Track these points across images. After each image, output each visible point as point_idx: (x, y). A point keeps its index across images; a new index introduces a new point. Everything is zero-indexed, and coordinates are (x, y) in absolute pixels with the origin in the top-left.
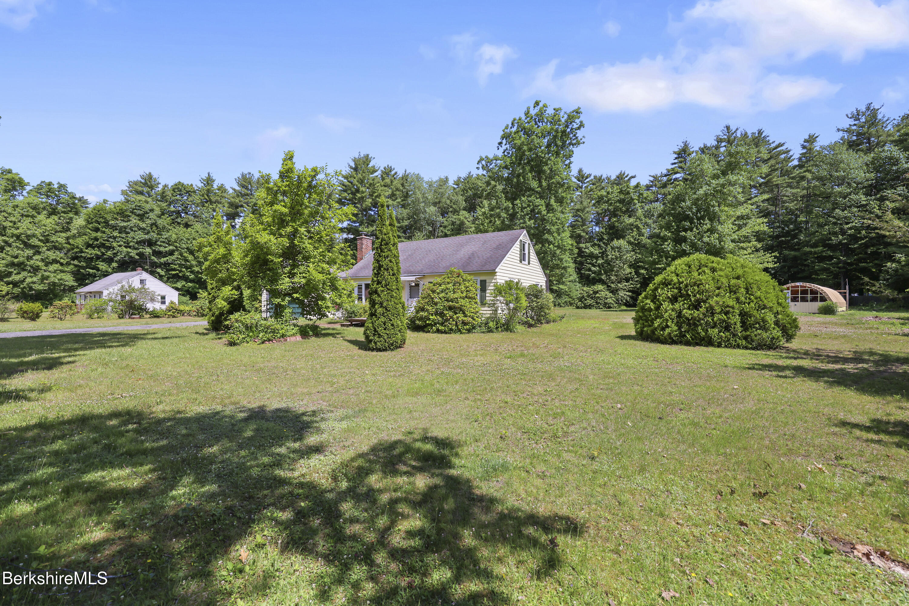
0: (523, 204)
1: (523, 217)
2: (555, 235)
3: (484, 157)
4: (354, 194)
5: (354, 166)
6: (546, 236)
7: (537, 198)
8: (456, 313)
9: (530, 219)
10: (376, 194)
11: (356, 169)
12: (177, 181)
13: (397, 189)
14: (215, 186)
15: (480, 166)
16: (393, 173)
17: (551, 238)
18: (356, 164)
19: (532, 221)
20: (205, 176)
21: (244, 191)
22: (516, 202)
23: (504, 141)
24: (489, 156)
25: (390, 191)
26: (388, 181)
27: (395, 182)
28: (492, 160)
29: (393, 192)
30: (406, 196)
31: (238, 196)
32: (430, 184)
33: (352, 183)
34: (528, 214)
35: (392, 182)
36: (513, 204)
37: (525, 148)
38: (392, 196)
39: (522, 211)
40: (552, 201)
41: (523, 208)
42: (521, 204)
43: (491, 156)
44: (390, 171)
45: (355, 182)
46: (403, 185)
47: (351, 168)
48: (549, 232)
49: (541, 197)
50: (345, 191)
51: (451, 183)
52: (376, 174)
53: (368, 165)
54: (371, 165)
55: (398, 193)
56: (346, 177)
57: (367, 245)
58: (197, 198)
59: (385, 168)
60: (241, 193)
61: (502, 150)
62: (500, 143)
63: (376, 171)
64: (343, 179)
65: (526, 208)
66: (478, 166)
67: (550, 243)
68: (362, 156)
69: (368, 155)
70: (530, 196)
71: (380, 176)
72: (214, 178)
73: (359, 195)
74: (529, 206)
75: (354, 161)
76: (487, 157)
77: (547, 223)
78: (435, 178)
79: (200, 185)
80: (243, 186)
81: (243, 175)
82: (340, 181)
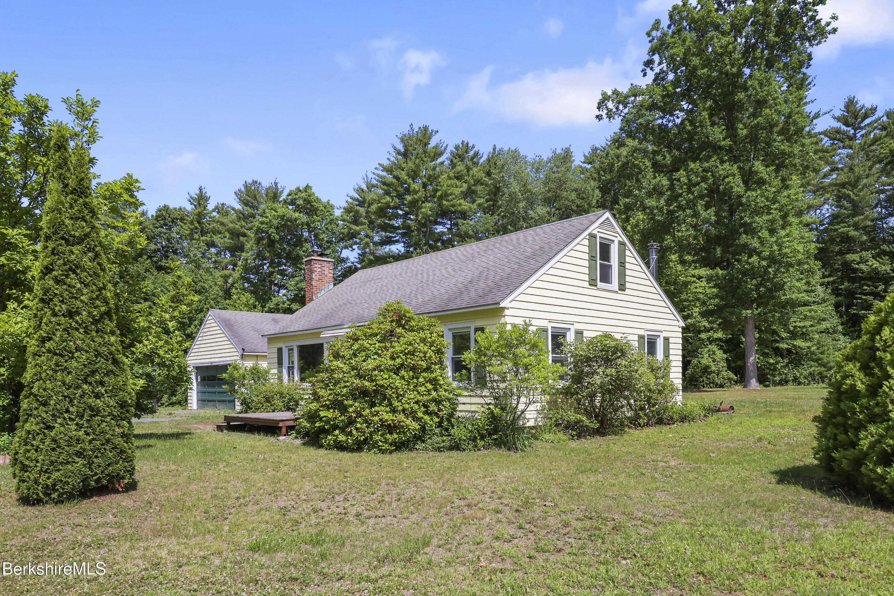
0: (693, 177)
1: (691, 204)
2: (765, 234)
3: (610, 93)
4: (400, 196)
5: (402, 150)
6: (744, 238)
7: (722, 162)
8: (373, 405)
9: (707, 207)
10: (439, 193)
11: (405, 155)
12: (162, 205)
13: (478, 182)
14: (210, 207)
15: (604, 113)
16: (472, 153)
17: (755, 243)
18: (405, 146)
19: (712, 211)
20: (195, 192)
21: (248, 210)
22: (676, 175)
23: (656, 58)
24: (620, 90)
25: (465, 186)
26: (460, 167)
27: (475, 170)
28: (627, 97)
29: (469, 188)
30: (496, 192)
31: (239, 219)
32: (538, 167)
33: (397, 178)
34: (701, 197)
35: (468, 169)
36: (670, 179)
37: (696, 61)
38: (469, 194)
39: (689, 191)
40: (758, 166)
41: (691, 185)
42: (688, 176)
43: (624, 89)
44: (467, 152)
45: (403, 175)
46: (488, 174)
47: (399, 153)
48: (750, 230)
49: (735, 159)
50: (387, 193)
51: (578, 160)
52: (440, 160)
53: (426, 144)
54: (433, 143)
55: (479, 188)
56: (389, 170)
57: (322, 273)
58: (186, 229)
59: (457, 148)
60: (243, 214)
61: (651, 75)
62: (649, 63)
63: (441, 154)
64: (385, 174)
65: (698, 184)
66: (598, 113)
67: (752, 252)
68: (416, 129)
69: (426, 128)
70: (708, 158)
71: (447, 163)
72: (208, 195)
73: (409, 198)
74: (704, 179)
75: (402, 140)
76: (615, 92)
77: (745, 211)
78: (546, 155)
79: (189, 207)
80: (245, 203)
81: (246, 186)
82: (382, 177)
